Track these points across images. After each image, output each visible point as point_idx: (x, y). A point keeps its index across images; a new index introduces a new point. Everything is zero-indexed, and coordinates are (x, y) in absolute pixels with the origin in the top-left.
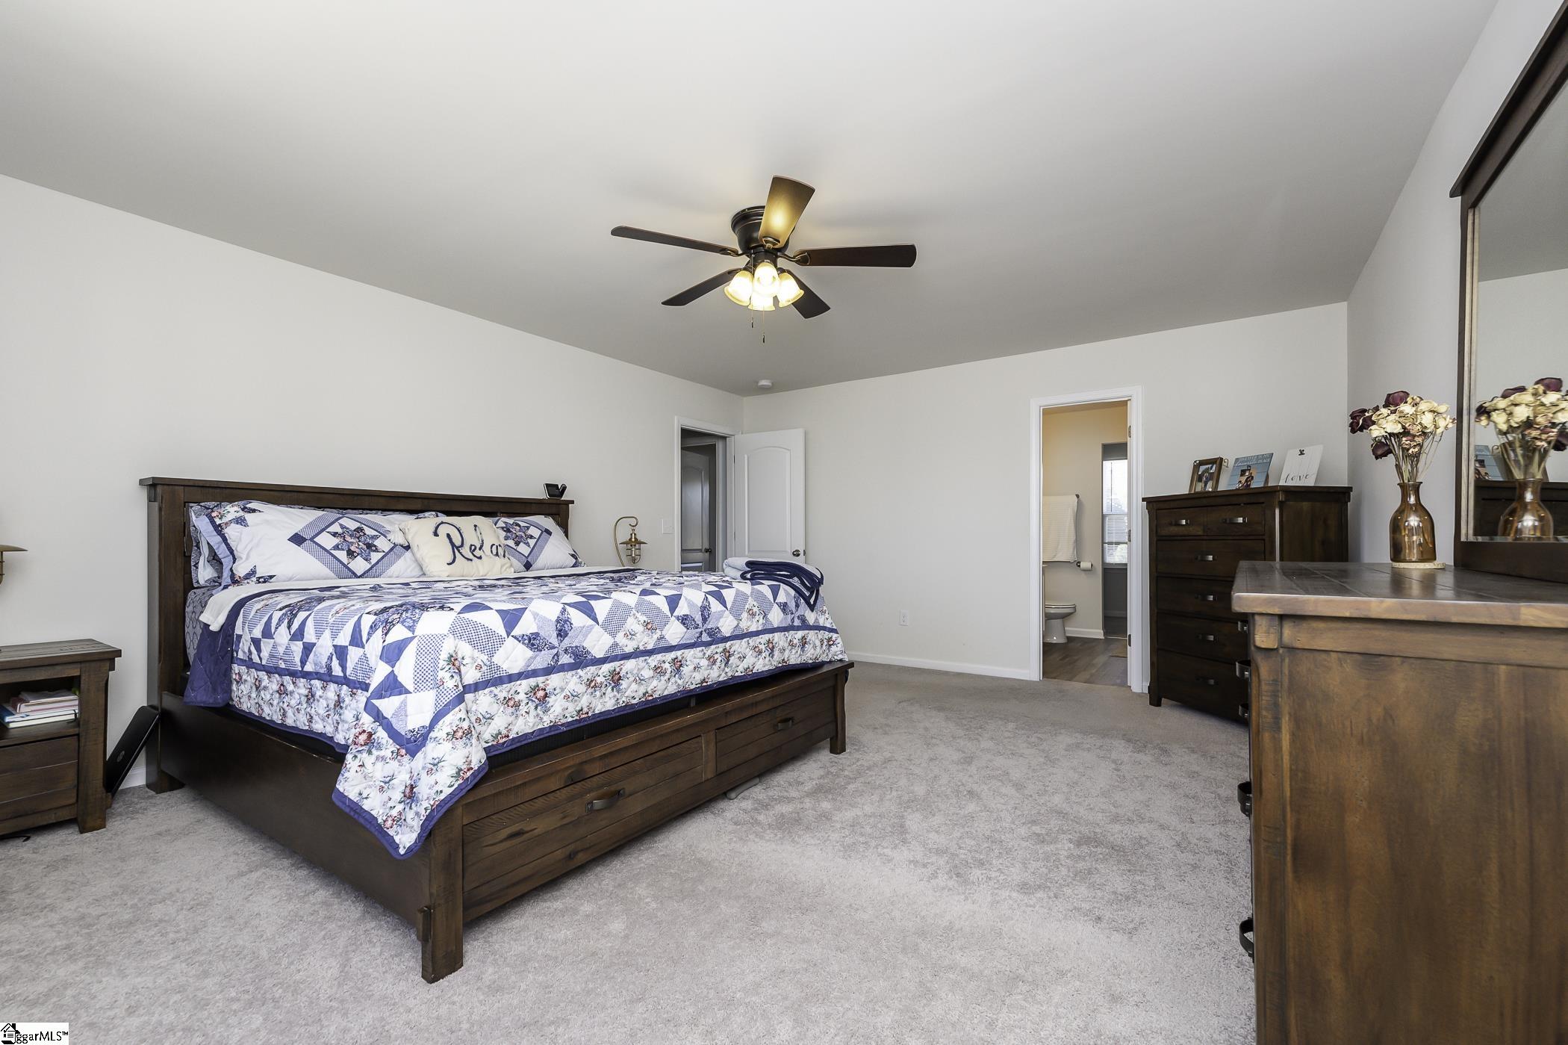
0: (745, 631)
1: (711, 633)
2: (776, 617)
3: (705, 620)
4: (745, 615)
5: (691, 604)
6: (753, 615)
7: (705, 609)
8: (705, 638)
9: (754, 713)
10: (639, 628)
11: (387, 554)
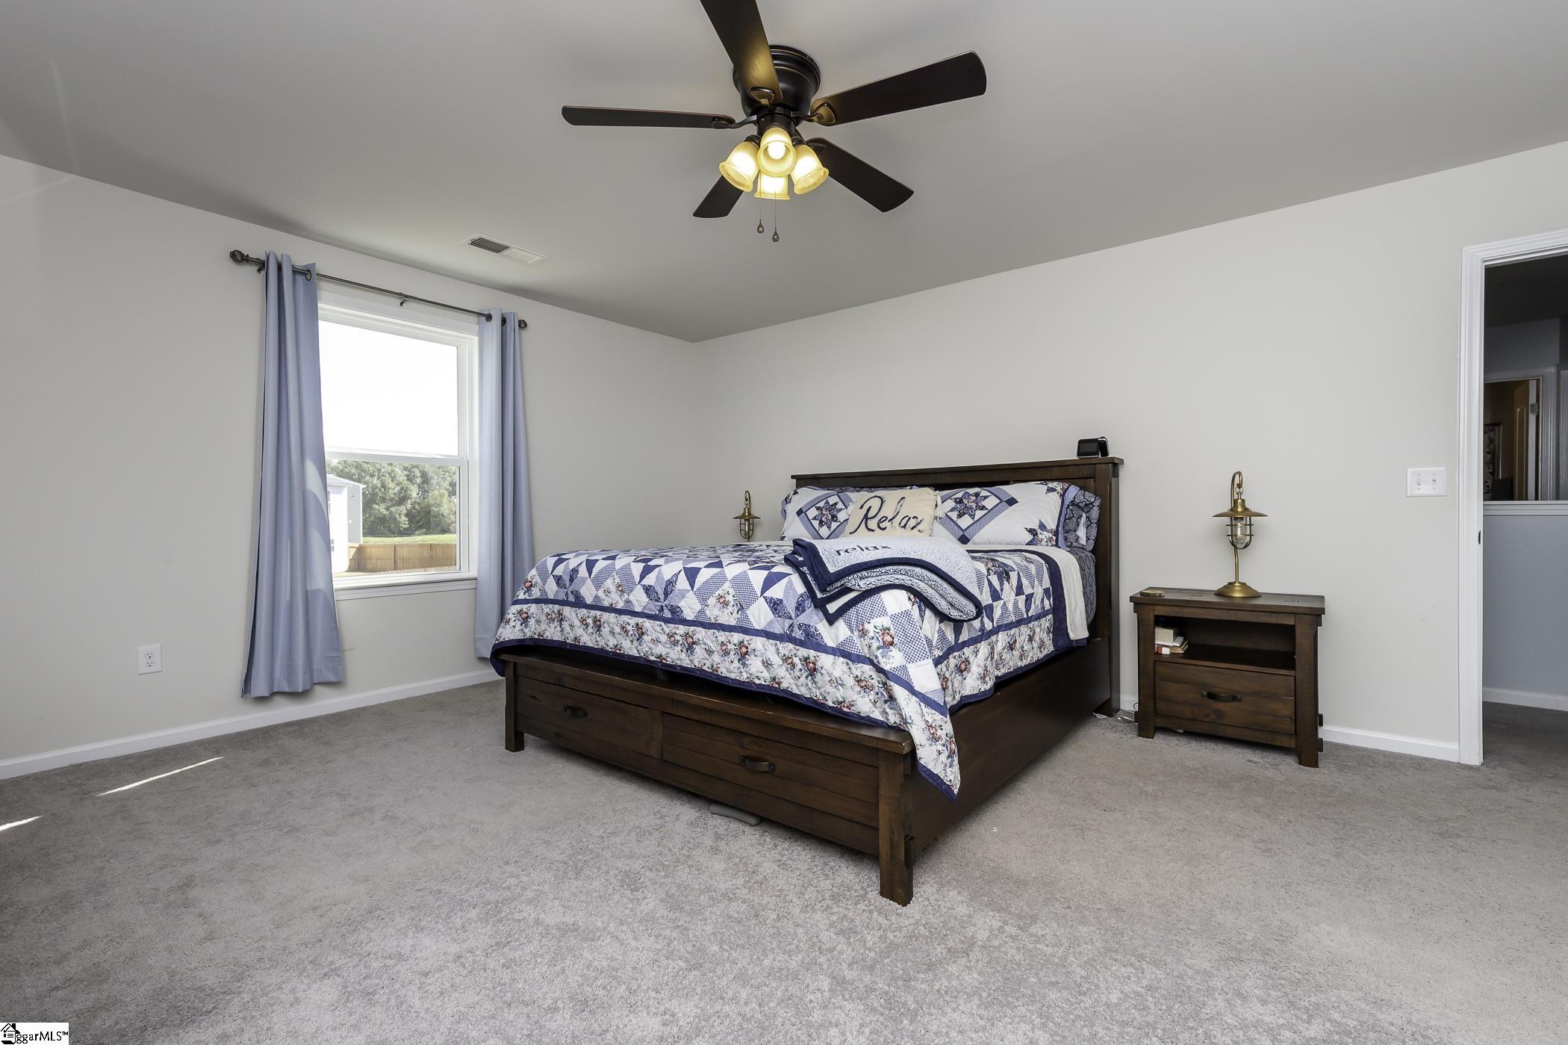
0: (713, 621)
1: (675, 610)
2: (760, 615)
3: (666, 594)
4: (712, 601)
5: (659, 577)
6: (726, 604)
7: (671, 583)
8: (667, 614)
9: (707, 721)
10: (613, 588)
11: (842, 523)
